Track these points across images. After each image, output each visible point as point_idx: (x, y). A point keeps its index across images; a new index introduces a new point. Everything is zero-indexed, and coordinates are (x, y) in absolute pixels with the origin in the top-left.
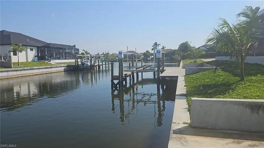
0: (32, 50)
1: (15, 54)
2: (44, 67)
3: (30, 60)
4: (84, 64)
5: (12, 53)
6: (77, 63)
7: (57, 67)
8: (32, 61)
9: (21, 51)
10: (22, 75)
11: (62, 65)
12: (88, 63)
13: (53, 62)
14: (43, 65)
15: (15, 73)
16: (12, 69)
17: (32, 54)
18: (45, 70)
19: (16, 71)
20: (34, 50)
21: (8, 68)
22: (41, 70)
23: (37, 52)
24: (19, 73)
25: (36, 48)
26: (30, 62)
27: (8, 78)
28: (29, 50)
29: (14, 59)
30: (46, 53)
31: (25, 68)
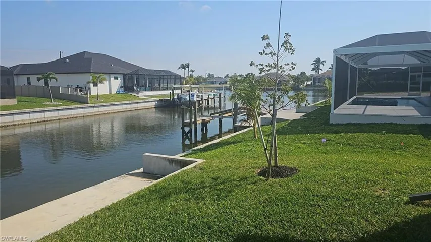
0: (116, 78)
1: (95, 85)
2: (128, 102)
3: (114, 92)
4: (181, 98)
5: (92, 85)
6: (173, 97)
7: (145, 102)
8: (116, 93)
9: (101, 82)
10: (100, 113)
11: (153, 99)
12: (187, 98)
13: (142, 94)
14: (128, 98)
15: (92, 110)
16: (88, 105)
17: (116, 84)
18: (129, 106)
19: (94, 107)
20: (119, 79)
21: (85, 103)
22: (124, 107)
23: (123, 81)
24: (96, 110)
25: (122, 76)
26: (114, 94)
27: (84, 116)
28: (112, 79)
29: (94, 91)
30: (135, 82)
31: (104, 104)
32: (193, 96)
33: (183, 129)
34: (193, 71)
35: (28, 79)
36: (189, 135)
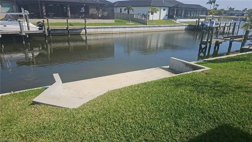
0: (164, 10)
1: (152, 14)
2: (169, 25)
3: (162, 19)
4: (204, 24)
5: (150, 13)
6: (198, 24)
7: (179, 26)
8: (163, 19)
9: (156, 12)
10: (153, 31)
11: (185, 24)
12: (208, 25)
13: (178, 21)
14: (169, 23)
15: (148, 29)
16: (147, 26)
17: (164, 13)
18: (169, 28)
19: (150, 27)
20: (166, 10)
21: (145, 24)
22: (166, 28)
23: (168, 11)
24: (151, 28)
25: (168, 8)
26: (161, 20)
27: (144, 32)
28: (162, 10)
29: (151, 17)
31: (155, 26)
32: (213, 23)
33: (200, 45)
34: (217, 6)
35: (121, 9)
36: (204, 50)
